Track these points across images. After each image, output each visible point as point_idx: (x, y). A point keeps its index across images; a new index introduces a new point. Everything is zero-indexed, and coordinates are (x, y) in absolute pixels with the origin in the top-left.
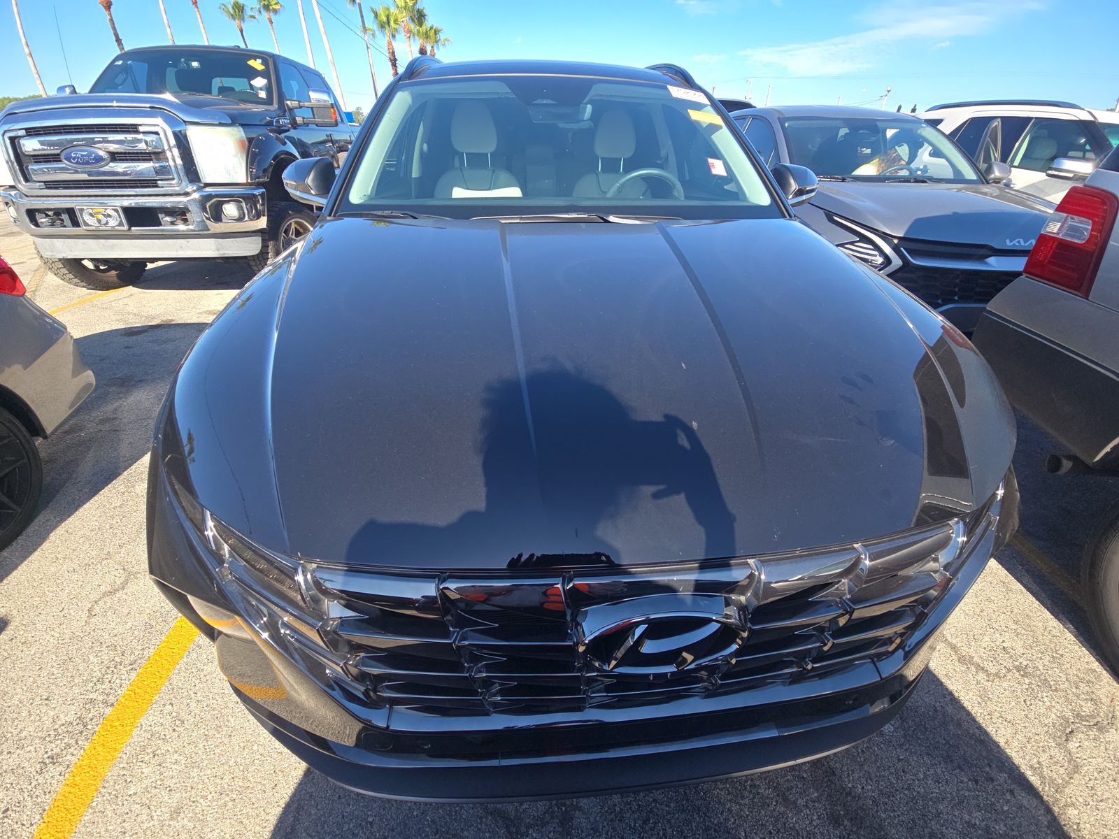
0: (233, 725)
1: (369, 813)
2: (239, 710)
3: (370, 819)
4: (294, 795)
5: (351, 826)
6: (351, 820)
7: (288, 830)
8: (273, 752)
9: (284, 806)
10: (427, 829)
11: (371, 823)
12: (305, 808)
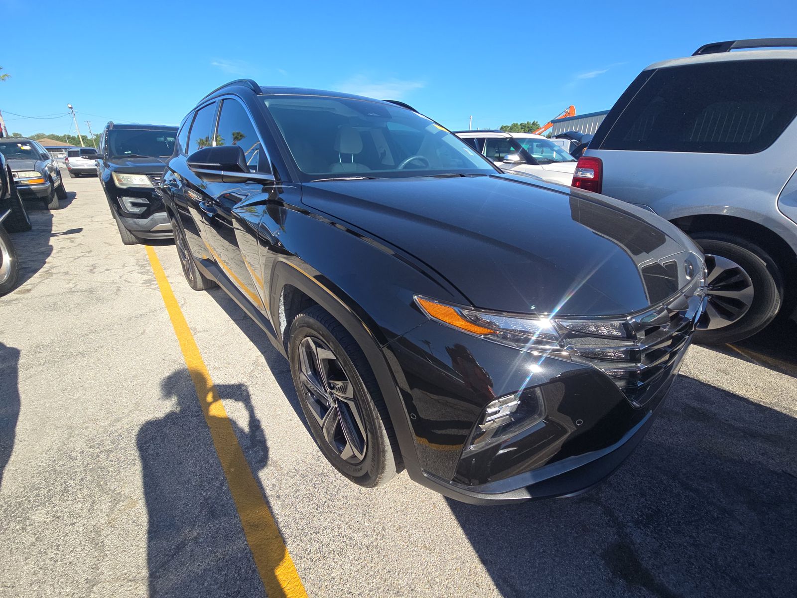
0: (405, 584)
1: (537, 549)
2: (396, 574)
3: (541, 551)
4: (493, 578)
5: (538, 561)
6: (534, 559)
7: (514, 594)
8: (451, 572)
9: (495, 587)
10: (568, 531)
11: (544, 552)
12: (507, 577)
